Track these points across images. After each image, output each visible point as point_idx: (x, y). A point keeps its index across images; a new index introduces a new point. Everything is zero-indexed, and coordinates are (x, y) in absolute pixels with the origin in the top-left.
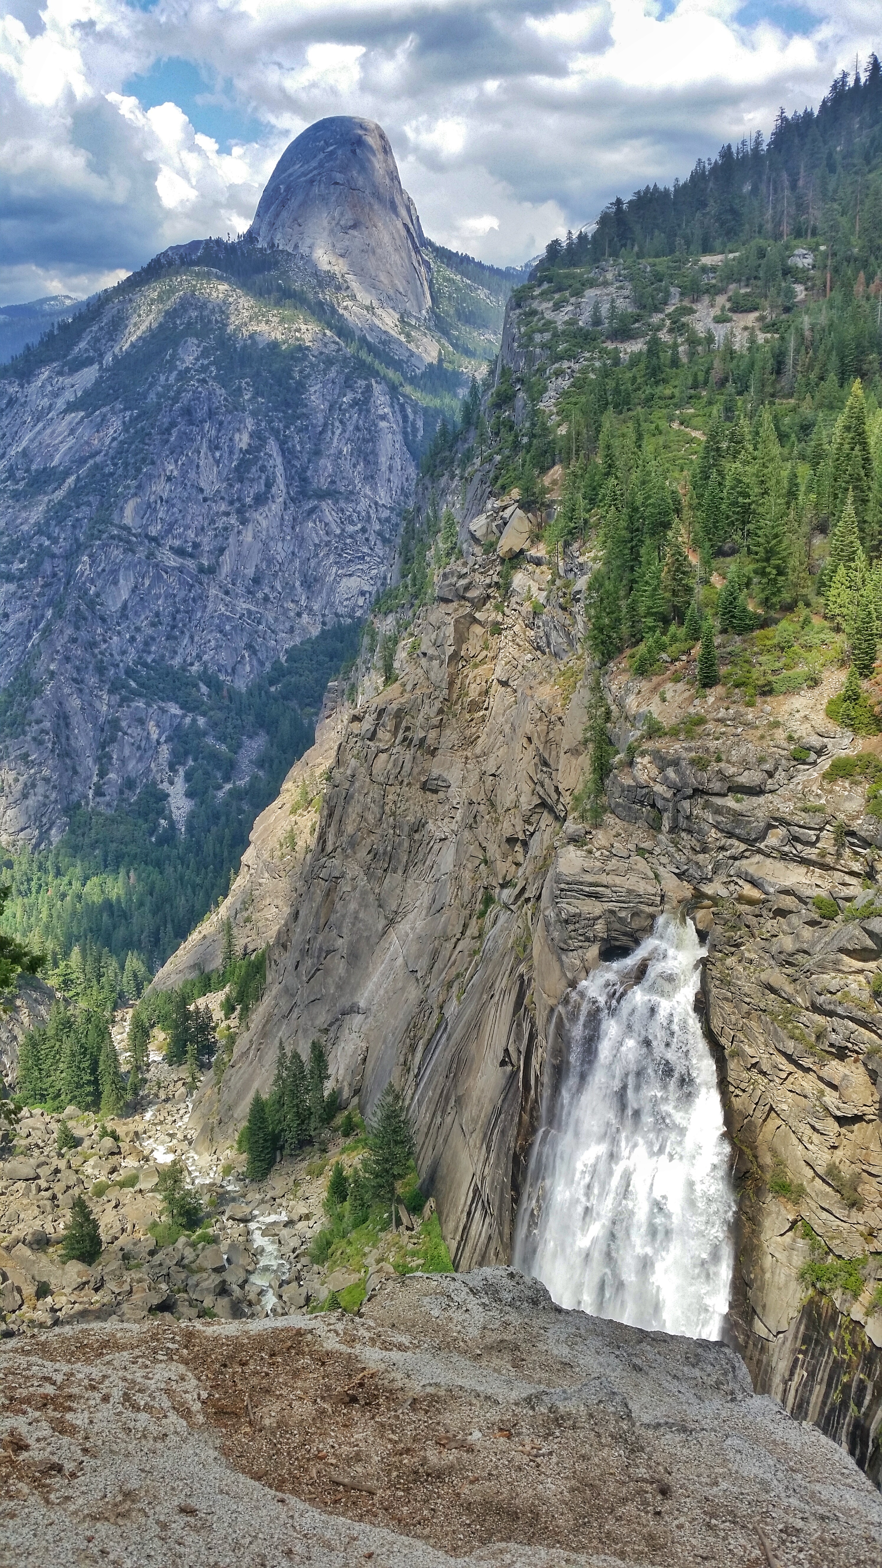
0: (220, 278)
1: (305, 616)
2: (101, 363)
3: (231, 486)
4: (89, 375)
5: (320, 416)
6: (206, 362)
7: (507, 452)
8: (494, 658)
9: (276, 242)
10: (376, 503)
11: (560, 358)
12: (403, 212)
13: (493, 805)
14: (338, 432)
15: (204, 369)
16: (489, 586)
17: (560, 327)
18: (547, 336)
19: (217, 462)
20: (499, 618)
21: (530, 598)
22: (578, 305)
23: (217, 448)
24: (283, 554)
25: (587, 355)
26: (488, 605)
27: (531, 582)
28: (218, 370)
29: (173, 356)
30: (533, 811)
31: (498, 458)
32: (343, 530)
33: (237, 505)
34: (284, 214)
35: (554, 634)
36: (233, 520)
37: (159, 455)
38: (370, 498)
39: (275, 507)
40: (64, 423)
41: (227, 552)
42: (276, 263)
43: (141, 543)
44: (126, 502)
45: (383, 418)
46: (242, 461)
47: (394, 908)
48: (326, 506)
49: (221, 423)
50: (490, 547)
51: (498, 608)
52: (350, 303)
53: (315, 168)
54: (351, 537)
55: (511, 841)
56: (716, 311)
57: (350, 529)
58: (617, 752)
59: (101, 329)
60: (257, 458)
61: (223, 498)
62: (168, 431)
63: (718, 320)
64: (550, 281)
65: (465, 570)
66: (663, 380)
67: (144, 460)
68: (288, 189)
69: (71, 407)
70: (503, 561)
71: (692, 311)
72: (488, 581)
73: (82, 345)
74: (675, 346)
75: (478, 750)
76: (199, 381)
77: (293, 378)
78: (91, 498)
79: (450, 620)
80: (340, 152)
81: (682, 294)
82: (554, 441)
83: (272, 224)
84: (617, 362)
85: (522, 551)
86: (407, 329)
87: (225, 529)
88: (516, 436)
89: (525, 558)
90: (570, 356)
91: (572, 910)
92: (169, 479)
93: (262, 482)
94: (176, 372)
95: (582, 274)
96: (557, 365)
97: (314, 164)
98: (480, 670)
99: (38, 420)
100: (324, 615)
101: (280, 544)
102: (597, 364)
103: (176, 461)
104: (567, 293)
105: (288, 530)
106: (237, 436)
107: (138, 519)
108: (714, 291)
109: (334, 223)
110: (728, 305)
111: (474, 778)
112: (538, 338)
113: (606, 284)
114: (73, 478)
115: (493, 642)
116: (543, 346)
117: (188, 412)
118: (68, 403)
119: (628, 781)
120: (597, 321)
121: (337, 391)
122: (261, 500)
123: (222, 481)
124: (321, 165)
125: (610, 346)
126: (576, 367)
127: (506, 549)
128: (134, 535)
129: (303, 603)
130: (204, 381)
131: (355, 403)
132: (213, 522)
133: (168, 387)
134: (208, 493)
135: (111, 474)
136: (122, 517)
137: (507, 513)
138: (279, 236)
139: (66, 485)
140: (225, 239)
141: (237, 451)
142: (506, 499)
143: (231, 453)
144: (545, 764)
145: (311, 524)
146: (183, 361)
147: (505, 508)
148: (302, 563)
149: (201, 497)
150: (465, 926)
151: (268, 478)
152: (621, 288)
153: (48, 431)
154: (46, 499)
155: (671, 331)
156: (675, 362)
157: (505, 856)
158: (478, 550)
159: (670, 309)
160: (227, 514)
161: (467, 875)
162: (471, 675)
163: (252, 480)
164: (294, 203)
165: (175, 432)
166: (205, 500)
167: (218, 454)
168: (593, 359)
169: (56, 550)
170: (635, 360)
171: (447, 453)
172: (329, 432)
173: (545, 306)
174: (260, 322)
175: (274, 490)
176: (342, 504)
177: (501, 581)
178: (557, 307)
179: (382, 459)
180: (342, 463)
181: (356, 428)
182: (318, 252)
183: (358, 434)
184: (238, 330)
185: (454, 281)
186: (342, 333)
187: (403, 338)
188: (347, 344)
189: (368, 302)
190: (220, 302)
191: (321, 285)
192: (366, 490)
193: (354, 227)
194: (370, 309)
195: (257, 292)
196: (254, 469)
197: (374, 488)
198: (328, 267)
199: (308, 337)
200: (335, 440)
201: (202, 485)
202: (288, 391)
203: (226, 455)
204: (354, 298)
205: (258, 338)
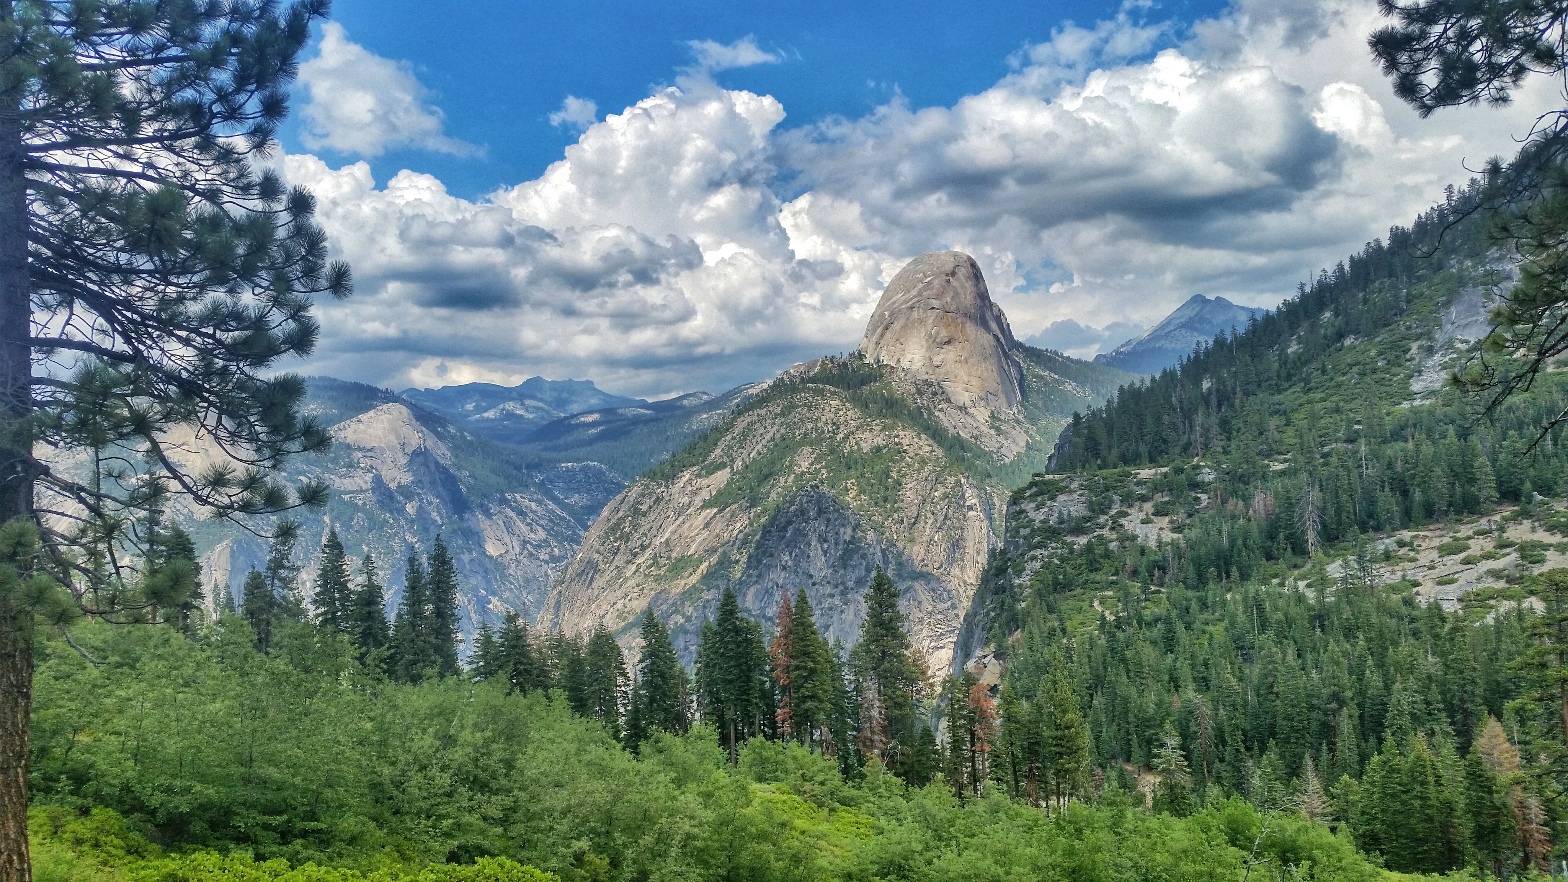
0: (833, 394)
2: (732, 467)
3: (836, 571)
4: (722, 477)
5: (914, 509)
6: (818, 466)
9: (881, 359)
11: (1035, 547)
12: (994, 326)
14: (930, 522)
15: (817, 472)
17: (1037, 524)
18: (1028, 530)
19: (825, 553)
22: (1051, 508)
23: (825, 541)
25: (1054, 545)
28: (829, 473)
29: (791, 463)
31: (993, 614)
32: (935, 607)
33: (841, 588)
34: (888, 335)
36: (837, 601)
37: (777, 548)
38: (958, 578)
40: (700, 518)
41: (831, 629)
42: (881, 376)
44: (748, 589)
45: (970, 508)
46: (846, 551)
48: (919, 586)
49: (829, 520)
52: (945, 406)
53: (915, 297)
54: (942, 612)
56: (1142, 515)
57: (942, 606)
59: (734, 438)
60: (859, 548)
61: (829, 582)
62: (784, 529)
63: (1144, 522)
64: (1037, 486)
66: (1097, 568)
67: (764, 553)
68: (892, 314)
69: (706, 505)
71: (1127, 514)
73: (718, 451)
74: (1111, 541)
76: (811, 486)
77: (892, 478)
78: (719, 583)
80: (936, 282)
81: (1122, 501)
82: (1017, 612)
83: (877, 343)
84: (1072, 552)
85: (995, 686)
86: (997, 424)
87: (831, 609)
90: (1040, 546)
92: (784, 568)
93: (863, 568)
94: (793, 476)
95: (1059, 481)
96: (1032, 552)
97: (914, 293)
99: (679, 515)
102: (1059, 551)
103: (791, 553)
104: (1046, 497)
106: (842, 531)
107: (757, 603)
108: (1143, 499)
109: (931, 341)
110: (1152, 510)
112: (1023, 532)
113: (1071, 492)
114: (706, 564)
116: (1025, 538)
117: (802, 511)
118: (704, 501)
120: (1061, 522)
121: (929, 488)
122: (861, 583)
123: (829, 568)
124: (920, 294)
125: (1069, 539)
126: (1045, 554)
128: (754, 616)
130: (816, 484)
131: (946, 496)
132: (820, 603)
133: (786, 488)
134: (817, 577)
136: (745, 601)
137: (986, 661)
138: (884, 353)
139: (700, 570)
140: (837, 360)
141: (841, 543)
142: (989, 649)
143: (837, 544)
145: (906, 604)
146: (800, 466)
147: (985, 657)
149: (810, 582)
152: (1081, 495)
153: (687, 525)
154: (683, 583)
155: (1110, 529)
159: (1113, 512)
160: (832, 596)
163: (854, 567)
164: (896, 326)
165: (790, 530)
166: (814, 584)
167: (825, 546)
168: (1057, 548)
169: (688, 627)
170: (1083, 551)
172: (922, 524)
173: (1030, 507)
174: (864, 431)
178: (1038, 508)
179: (970, 544)
180: (934, 549)
181: (946, 518)
182: (917, 365)
183: (948, 522)
184: (846, 437)
185: (1042, 377)
186: (937, 434)
187: (993, 432)
188: (940, 444)
189: (961, 404)
190: (832, 415)
191: (919, 392)
192: (955, 571)
193: (948, 342)
194: (963, 409)
195: (863, 404)
196: (856, 557)
197: (963, 569)
198: (926, 377)
199: (905, 441)
200: (927, 528)
201: (812, 571)
202: (887, 489)
203: (833, 546)
204: (949, 401)
205: (863, 444)
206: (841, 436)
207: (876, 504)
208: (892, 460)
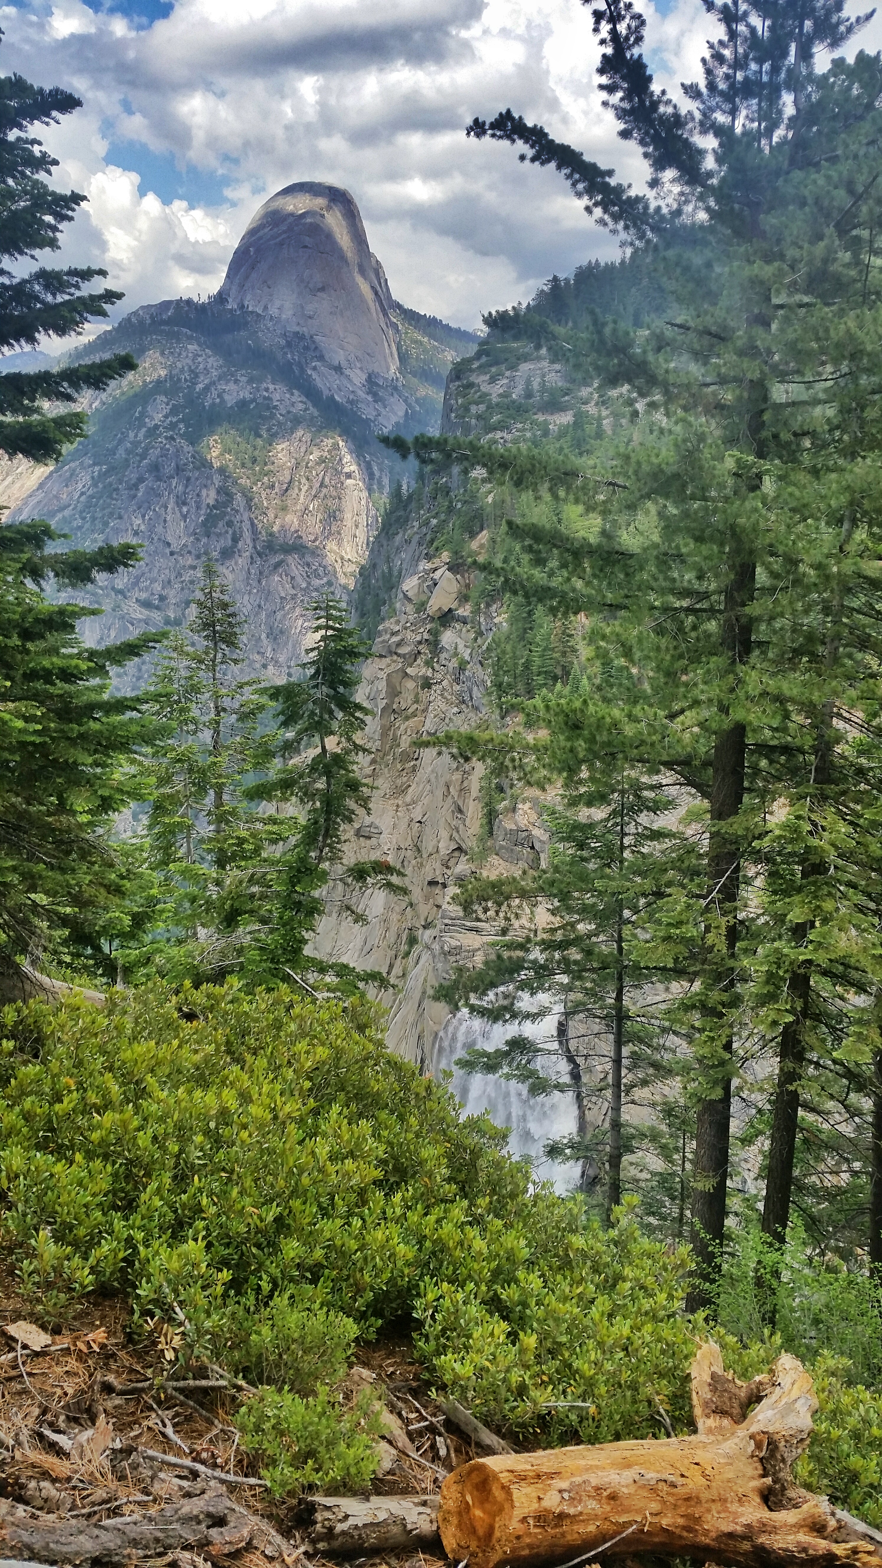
0: (190, 338)
1: (270, 667)
3: (198, 540)
5: (287, 473)
6: (175, 420)
7: (443, 517)
8: (423, 711)
9: (246, 303)
10: (342, 558)
11: (494, 429)
12: (373, 276)
13: (419, 851)
14: (304, 489)
15: (173, 426)
16: (420, 643)
17: (495, 399)
18: (482, 407)
19: (185, 517)
20: (429, 673)
21: (456, 654)
22: (512, 379)
23: (184, 503)
24: (249, 607)
25: (520, 426)
26: (419, 661)
27: (458, 640)
28: (187, 427)
29: (143, 414)
30: (450, 856)
31: (434, 522)
32: (309, 584)
33: (204, 558)
34: (254, 275)
35: (475, 689)
36: (199, 573)
37: (126, 509)
38: (335, 552)
39: (242, 562)
41: (193, 605)
42: (246, 324)
43: (107, 596)
45: (349, 476)
46: (209, 517)
47: (328, 950)
48: (292, 560)
49: (188, 479)
50: (421, 607)
51: (428, 663)
52: (318, 364)
53: (284, 232)
54: (316, 590)
55: (432, 883)
57: (317, 582)
58: (504, 799)
60: (225, 514)
61: (189, 552)
62: (135, 486)
64: (488, 355)
65: (397, 628)
66: (588, 452)
67: (111, 514)
68: (258, 251)
70: (433, 619)
72: (419, 638)
74: (600, 419)
75: (408, 799)
76: (166, 438)
79: (382, 675)
80: (309, 216)
82: (482, 508)
83: (242, 286)
84: (546, 433)
85: (450, 610)
86: (375, 389)
87: (192, 582)
88: (451, 502)
89: (453, 618)
90: (503, 426)
91: (454, 943)
92: (136, 533)
93: (229, 536)
94: (144, 429)
95: (518, 348)
96: (490, 436)
97: (284, 227)
98: (411, 723)
100: (289, 667)
101: (246, 597)
102: (528, 435)
103: (143, 516)
104: (503, 367)
105: (254, 583)
106: (204, 492)
109: (302, 285)
111: (403, 825)
112: (474, 409)
113: (539, 359)
115: (424, 695)
116: (479, 417)
117: (155, 468)
119: (510, 825)
120: (529, 395)
121: (303, 449)
122: (227, 554)
123: (189, 535)
124: (290, 228)
125: (541, 418)
126: (509, 437)
127: (435, 608)
128: (101, 588)
129: (269, 654)
130: (172, 438)
131: (322, 460)
132: (180, 575)
133: (136, 444)
134: (175, 547)
135: (79, 528)
137: (437, 575)
138: (249, 297)
140: (196, 300)
141: (204, 506)
142: (437, 562)
143: (198, 508)
144: (460, 811)
145: (277, 578)
146: (152, 419)
147: (435, 570)
148: (268, 616)
149: (168, 551)
150: (391, 966)
151: (234, 533)
152: (551, 363)
153: (17, 485)
155: (597, 404)
156: (599, 434)
157: (427, 899)
158: (410, 608)
159: (598, 383)
160: (194, 568)
161: (395, 917)
162: (402, 727)
163: (219, 535)
164: (263, 266)
165: (142, 488)
166: (172, 554)
167: (185, 509)
168: (524, 430)
170: (563, 433)
171: (401, 513)
172: (296, 490)
173: (481, 379)
174: (228, 381)
175: (240, 544)
176: (308, 558)
177: (431, 638)
178: (493, 380)
179: (348, 516)
180: (310, 520)
181: (322, 485)
182: (287, 313)
183: (324, 490)
184: (207, 389)
185: (421, 343)
186: (311, 393)
187: (370, 398)
188: (315, 405)
189: (336, 363)
190: (189, 362)
191: (289, 344)
192: (331, 545)
193: (322, 289)
194: (338, 369)
195: (225, 352)
196: (221, 524)
197: (339, 544)
198: (297, 329)
199: (276, 396)
200: (301, 496)
201: (169, 539)
202: (255, 449)
203: (193, 510)
204: (321, 358)
205: (226, 397)
206: (201, 386)
207: (243, 465)
208: (261, 417)
